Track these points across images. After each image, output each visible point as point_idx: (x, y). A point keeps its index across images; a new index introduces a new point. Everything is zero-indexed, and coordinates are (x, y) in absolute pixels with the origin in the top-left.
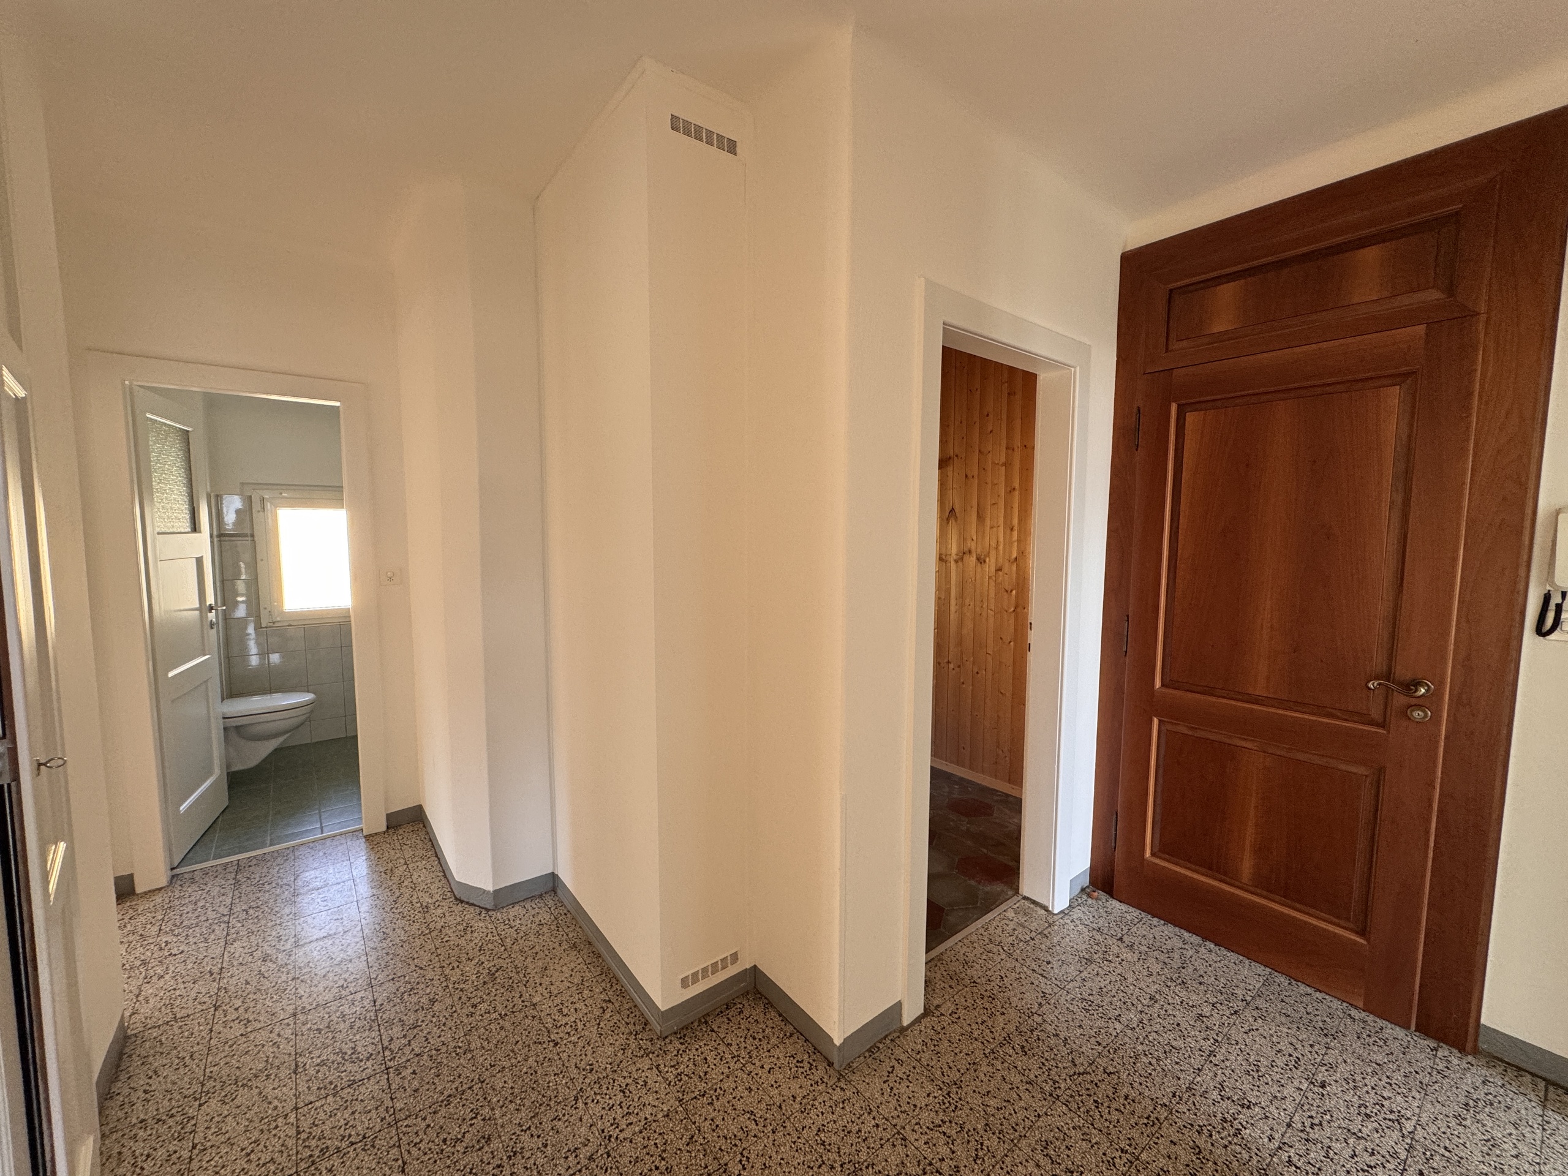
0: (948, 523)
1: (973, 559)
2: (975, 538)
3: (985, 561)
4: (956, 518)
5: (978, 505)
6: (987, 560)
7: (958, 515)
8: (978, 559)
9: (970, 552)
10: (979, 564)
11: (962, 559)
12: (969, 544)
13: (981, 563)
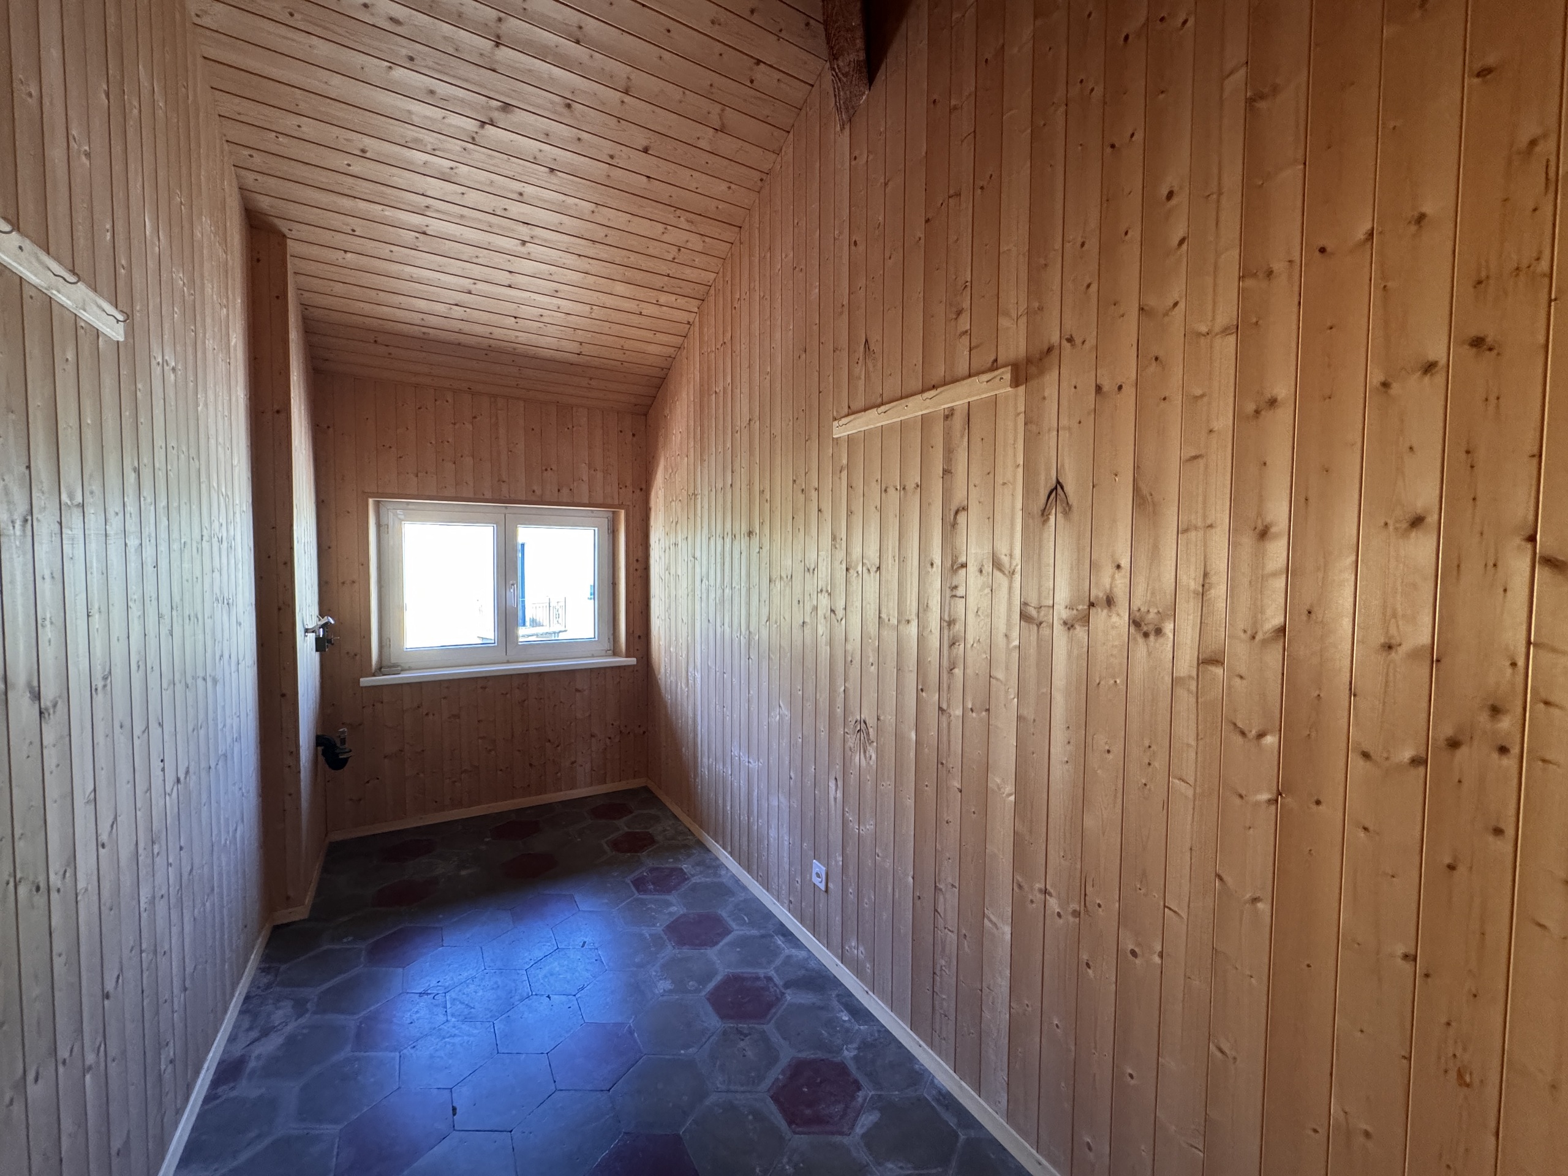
0: (1046, 521)
1: (1120, 620)
2: (1125, 562)
3: (1159, 631)
4: (1068, 509)
5: (1137, 468)
6: (1168, 627)
7: (1072, 499)
8: (1136, 623)
9: (1110, 602)
10: (1140, 640)
11: (1085, 619)
12: (1106, 581)
13: (1146, 635)
